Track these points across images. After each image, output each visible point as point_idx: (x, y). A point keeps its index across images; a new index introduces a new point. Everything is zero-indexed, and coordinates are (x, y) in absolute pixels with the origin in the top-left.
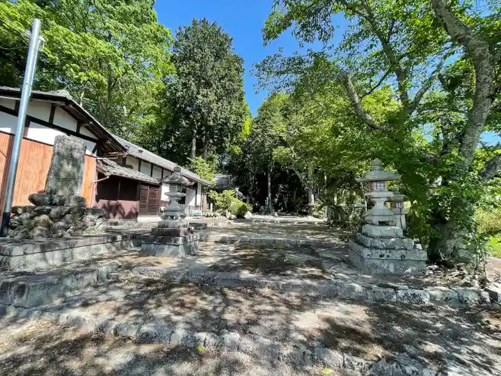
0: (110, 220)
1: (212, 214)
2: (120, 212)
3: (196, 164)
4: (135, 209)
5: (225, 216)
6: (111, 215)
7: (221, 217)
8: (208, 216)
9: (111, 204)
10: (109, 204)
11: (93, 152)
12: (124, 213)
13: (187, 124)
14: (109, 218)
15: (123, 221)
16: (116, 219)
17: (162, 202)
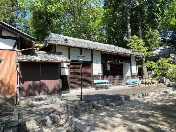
0: (36, 97)
1: (150, 81)
2: (44, 90)
3: (131, 42)
4: (58, 86)
5: (163, 82)
6: (36, 92)
7: (159, 84)
8: (146, 84)
9: (35, 84)
10: (33, 84)
11: (14, 47)
12: (48, 90)
13: (120, 14)
14: (35, 95)
15: (48, 97)
16: (41, 96)
17: (95, 76)
